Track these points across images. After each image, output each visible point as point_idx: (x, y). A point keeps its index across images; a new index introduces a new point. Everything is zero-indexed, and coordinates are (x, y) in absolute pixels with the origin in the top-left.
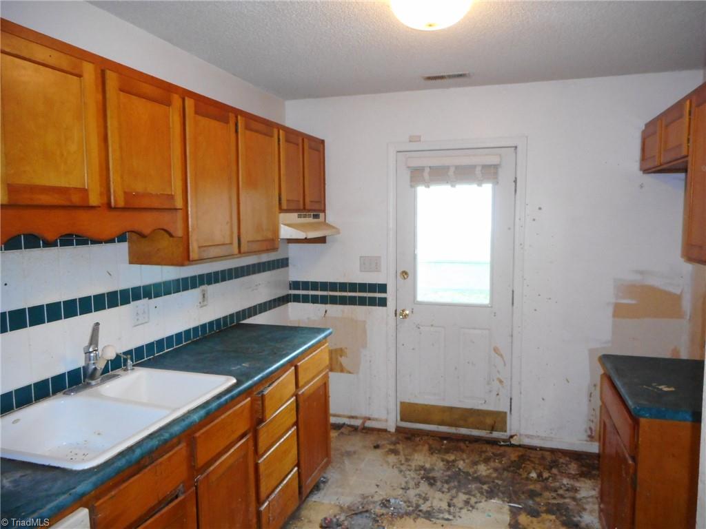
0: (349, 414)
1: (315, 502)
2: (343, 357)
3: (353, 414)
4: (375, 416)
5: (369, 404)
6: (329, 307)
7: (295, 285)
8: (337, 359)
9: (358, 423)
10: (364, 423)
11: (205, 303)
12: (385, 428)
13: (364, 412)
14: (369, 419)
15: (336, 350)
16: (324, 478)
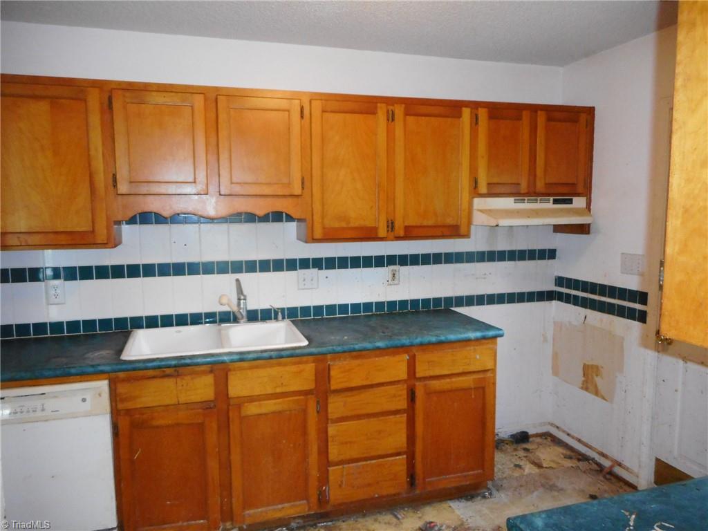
0: (600, 449)
1: (450, 507)
2: (599, 377)
3: (605, 452)
4: (626, 463)
5: (622, 446)
6: (589, 312)
7: (560, 281)
8: (593, 378)
9: (606, 463)
10: (612, 467)
11: (396, 282)
12: (636, 484)
13: (614, 453)
14: (620, 465)
15: (592, 366)
16: (490, 494)
